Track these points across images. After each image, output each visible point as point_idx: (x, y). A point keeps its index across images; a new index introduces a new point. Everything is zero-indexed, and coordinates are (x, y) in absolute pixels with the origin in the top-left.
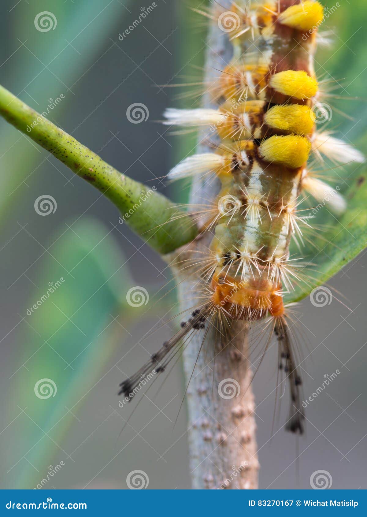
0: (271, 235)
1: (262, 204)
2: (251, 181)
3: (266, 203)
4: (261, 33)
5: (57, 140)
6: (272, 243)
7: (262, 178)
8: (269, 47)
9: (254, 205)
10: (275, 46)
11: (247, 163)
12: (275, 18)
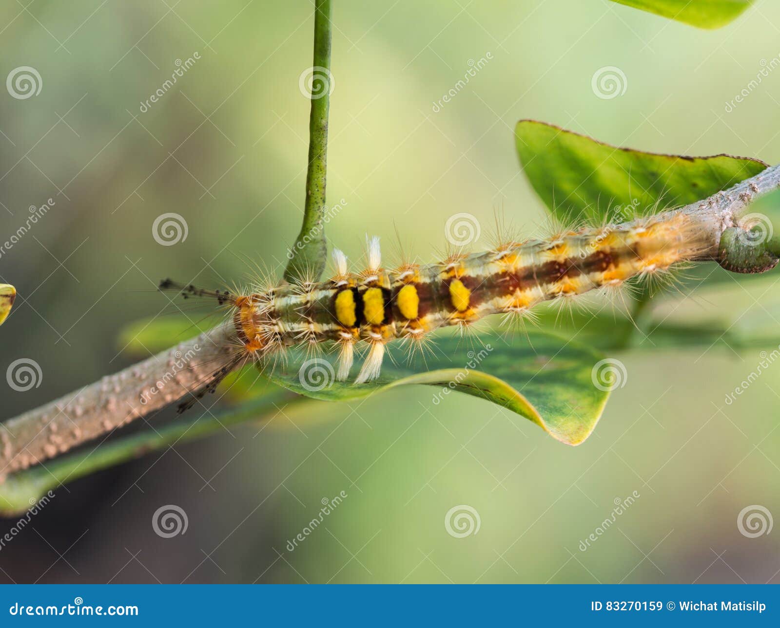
0: (287, 316)
1: (307, 302)
2: (324, 292)
3: (309, 305)
4: (442, 272)
5: (314, 156)
6: (284, 319)
7: (326, 297)
8: (432, 279)
9: (306, 297)
10: (434, 282)
11: (337, 286)
12: (455, 277)
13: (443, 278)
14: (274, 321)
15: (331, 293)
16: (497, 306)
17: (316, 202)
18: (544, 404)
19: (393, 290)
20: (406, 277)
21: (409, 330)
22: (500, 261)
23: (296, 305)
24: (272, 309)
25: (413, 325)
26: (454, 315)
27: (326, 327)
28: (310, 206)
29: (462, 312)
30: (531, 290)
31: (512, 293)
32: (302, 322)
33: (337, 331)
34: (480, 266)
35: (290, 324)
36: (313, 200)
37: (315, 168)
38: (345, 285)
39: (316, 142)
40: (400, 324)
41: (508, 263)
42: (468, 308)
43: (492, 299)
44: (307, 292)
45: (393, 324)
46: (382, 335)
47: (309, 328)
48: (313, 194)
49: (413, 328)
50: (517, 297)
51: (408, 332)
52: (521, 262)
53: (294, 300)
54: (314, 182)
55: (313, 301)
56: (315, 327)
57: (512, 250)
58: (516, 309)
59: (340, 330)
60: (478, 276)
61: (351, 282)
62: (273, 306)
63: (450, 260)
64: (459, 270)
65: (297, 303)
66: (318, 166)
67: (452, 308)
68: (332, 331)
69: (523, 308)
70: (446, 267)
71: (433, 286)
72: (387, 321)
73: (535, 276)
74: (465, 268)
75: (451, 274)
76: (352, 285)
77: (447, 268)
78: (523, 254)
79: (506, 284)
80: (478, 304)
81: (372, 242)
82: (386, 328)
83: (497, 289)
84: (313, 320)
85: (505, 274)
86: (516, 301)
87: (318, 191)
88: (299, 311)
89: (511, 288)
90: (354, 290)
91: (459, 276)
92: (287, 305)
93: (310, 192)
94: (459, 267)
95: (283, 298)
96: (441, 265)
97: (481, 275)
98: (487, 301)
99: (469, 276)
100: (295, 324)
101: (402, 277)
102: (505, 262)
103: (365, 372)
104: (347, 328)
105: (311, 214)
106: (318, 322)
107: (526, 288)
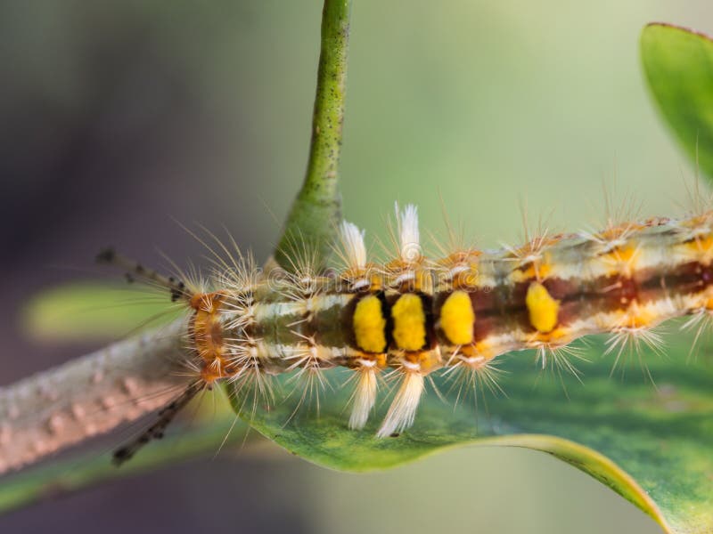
0: (276, 334)
1: (308, 314)
2: (333, 297)
3: (310, 318)
4: (515, 270)
5: (326, 75)
6: (269, 338)
7: (336, 307)
8: (499, 281)
9: (305, 306)
10: (501, 288)
11: (353, 288)
12: (534, 279)
13: (517, 280)
14: (252, 341)
15: (345, 300)
16: (601, 325)
17: (327, 144)
18: (667, 479)
19: (436, 298)
20: (456, 277)
21: (461, 357)
22: (608, 256)
23: (288, 318)
24: (251, 321)
25: (467, 351)
26: (532, 337)
27: (336, 352)
28: (317, 149)
29: (546, 333)
30: (654, 303)
31: (625, 307)
32: (299, 345)
33: (354, 358)
34: (576, 262)
35: (279, 346)
36: (322, 141)
37: (327, 93)
38: (366, 287)
39: (330, 54)
40: (446, 349)
41: (620, 260)
42: (556, 327)
43: (593, 314)
44: (307, 296)
45: (437, 350)
46: (421, 365)
47: (310, 353)
48: (323, 132)
49: (468, 356)
50: (633, 313)
51: (460, 360)
52: (642, 260)
53: (286, 309)
54: (324, 114)
55: (316, 312)
56: (318, 351)
57: (628, 238)
58: (630, 330)
59: (359, 357)
60: (572, 278)
61: (376, 282)
62: (253, 317)
63: (527, 250)
64: (543, 268)
65: (291, 315)
66: (332, 91)
67: (530, 328)
68: (347, 358)
69: (641, 329)
70: (521, 261)
71: (500, 294)
72: (428, 345)
73: (663, 283)
74: (553, 264)
75: (528, 274)
76: (377, 288)
77: (522, 264)
78: (645, 247)
79: (617, 293)
80: (571, 322)
81: (405, 214)
82: (427, 355)
83: (602, 301)
84: (316, 342)
85: (615, 278)
86: (631, 320)
87: (331, 127)
88: (294, 328)
89: (624, 301)
90: (380, 295)
91: (542, 278)
92: (275, 316)
93: (318, 128)
94: (542, 263)
95: (267, 306)
96: (513, 259)
97: (578, 278)
98: (584, 318)
99: (559, 279)
100: (288, 346)
101: (450, 275)
102: (616, 258)
103: (393, 417)
104: (370, 355)
105: (318, 162)
106: (324, 344)
107: (647, 301)
